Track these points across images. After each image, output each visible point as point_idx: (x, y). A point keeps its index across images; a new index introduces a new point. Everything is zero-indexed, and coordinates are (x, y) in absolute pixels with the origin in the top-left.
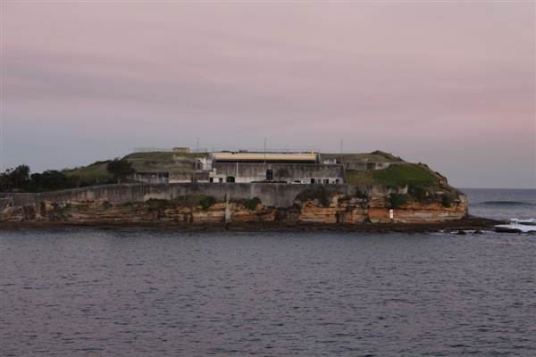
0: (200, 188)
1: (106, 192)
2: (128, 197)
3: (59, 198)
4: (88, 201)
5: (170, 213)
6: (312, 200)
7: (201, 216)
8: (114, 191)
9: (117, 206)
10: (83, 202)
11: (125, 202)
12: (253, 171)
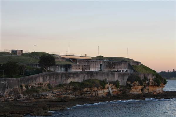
0: (94, 75)
1: (48, 77)
2: (59, 81)
3: (28, 82)
4: (41, 84)
5: (87, 91)
6: (136, 82)
7: (100, 92)
8: (52, 77)
9: (55, 87)
10: (38, 84)
11: (58, 84)
12: (94, 64)
